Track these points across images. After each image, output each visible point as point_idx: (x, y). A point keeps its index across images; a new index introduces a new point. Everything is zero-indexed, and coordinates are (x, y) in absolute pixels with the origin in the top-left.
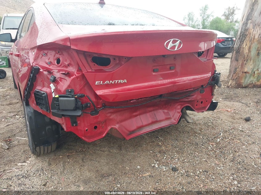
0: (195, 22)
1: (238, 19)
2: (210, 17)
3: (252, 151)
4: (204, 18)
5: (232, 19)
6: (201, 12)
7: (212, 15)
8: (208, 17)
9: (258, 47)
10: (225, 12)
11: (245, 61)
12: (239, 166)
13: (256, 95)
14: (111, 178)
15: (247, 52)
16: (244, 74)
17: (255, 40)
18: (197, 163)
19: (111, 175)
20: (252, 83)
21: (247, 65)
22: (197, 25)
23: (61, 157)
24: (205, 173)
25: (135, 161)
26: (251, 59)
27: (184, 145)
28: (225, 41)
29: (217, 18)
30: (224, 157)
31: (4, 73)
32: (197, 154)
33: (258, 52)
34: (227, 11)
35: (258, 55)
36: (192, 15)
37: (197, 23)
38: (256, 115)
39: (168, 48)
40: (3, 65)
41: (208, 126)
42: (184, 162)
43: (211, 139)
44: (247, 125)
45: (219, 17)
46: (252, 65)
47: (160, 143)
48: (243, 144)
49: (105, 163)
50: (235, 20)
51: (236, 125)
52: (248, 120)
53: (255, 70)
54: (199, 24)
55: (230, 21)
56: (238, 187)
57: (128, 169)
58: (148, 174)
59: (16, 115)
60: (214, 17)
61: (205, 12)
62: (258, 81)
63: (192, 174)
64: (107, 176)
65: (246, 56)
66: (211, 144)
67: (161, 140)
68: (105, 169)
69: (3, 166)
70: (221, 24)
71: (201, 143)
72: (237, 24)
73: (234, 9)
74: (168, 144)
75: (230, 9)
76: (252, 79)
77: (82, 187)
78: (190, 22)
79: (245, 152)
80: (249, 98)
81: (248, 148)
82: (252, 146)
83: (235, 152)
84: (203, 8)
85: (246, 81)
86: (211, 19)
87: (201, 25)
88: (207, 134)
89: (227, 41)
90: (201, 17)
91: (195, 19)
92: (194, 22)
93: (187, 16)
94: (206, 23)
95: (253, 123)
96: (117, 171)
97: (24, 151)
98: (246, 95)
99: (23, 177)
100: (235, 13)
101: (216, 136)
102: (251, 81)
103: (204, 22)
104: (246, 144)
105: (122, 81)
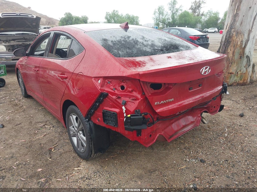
0: (166, 16)
1: (204, 12)
2: (179, 11)
3: (253, 142)
4: (173, 12)
5: (198, 12)
6: (170, 6)
7: (180, 9)
8: (177, 11)
9: (240, 52)
10: (192, 6)
11: (230, 63)
12: (248, 154)
13: (241, 92)
14: (157, 172)
15: (232, 56)
16: (230, 74)
17: (238, 46)
18: (217, 154)
19: (156, 170)
20: (236, 82)
21: (232, 67)
22: (167, 19)
23: (107, 159)
24: (227, 162)
25: (169, 157)
26: (235, 61)
27: (201, 141)
28: (201, 38)
29: (185, 11)
30: (236, 149)
31: (3, 81)
32: (214, 147)
33: (240, 56)
34: (194, 5)
35: (240, 58)
36: (162, 9)
37: (167, 16)
38: (246, 111)
39: (203, 73)
40: (2, 74)
41: (213, 123)
42: (207, 155)
43: (220, 134)
44: (242, 120)
45: (187, 11)
46: (236, 67)
47: (182, 141)
48: (246, 137)
49: (146, 162)
50: (201, 13)
51: (235, 121)
52: (242, 116)
53: (238, 71)
54: (169, 18)
55: (196, 14)
56: (252, 169)
57: (167, 164)
58: (184, 167)
59: (45, 125)
60: (183, 11)
61: (174, 6)
62: (241, 80)
63: (217, 163)
64: (154, 171)
65: (231, 60)
66: (221, 138)
67: (182, 138)
68: (149, 166)
69: (64, 171)
70: (189, 17)
71: (214, 139)
72: (203, 17)
73: (200, 2)
74: (189, 142)
75: (197, 3)
76: (236, 78)
77: (139, 182)
78: (160, 16)
79: (249, 143)
80: (237, 96)
81: (250, 140)
82: (252, 138)
83: (242, 143)
84: (171, 2)
85: (231, 80)
86: (180, 13)
87: (171, 19)
88: (215, 130)
89: (202, 38)
90: (170, 11)
91: (165, 13)
92: (164, 16)
93: (157, 11)
94: (175, 17)
95: (246, 118)
96: (160, 167)
97: (73, 157)
98: (234, 93)
99: (87, 178)
100: (201, 6)
101: (222, 131)
102: (235, 80)
103: (173, 16)
104: (248, 136)
105: (171, 100)
